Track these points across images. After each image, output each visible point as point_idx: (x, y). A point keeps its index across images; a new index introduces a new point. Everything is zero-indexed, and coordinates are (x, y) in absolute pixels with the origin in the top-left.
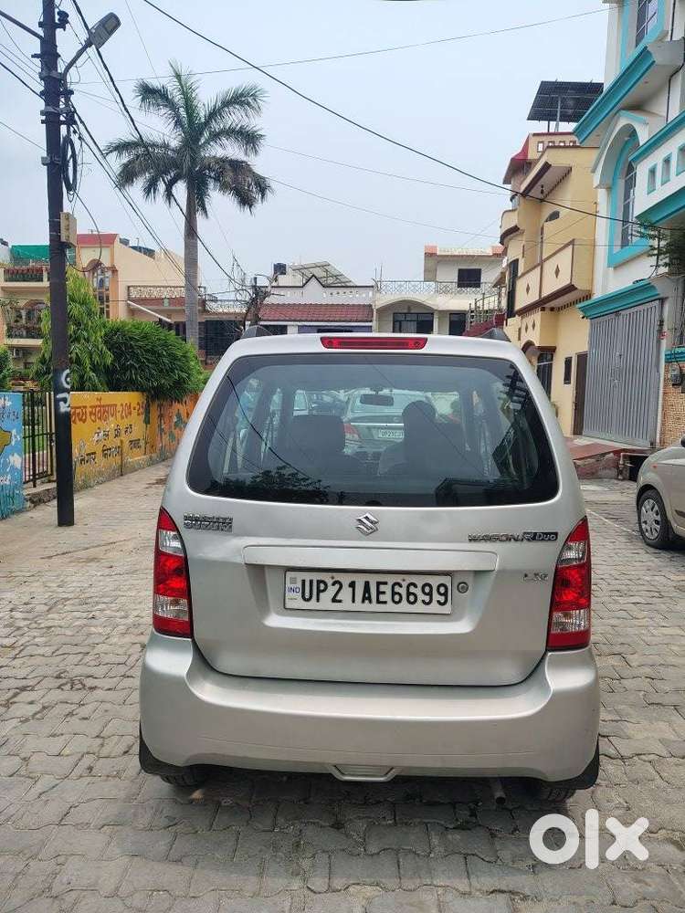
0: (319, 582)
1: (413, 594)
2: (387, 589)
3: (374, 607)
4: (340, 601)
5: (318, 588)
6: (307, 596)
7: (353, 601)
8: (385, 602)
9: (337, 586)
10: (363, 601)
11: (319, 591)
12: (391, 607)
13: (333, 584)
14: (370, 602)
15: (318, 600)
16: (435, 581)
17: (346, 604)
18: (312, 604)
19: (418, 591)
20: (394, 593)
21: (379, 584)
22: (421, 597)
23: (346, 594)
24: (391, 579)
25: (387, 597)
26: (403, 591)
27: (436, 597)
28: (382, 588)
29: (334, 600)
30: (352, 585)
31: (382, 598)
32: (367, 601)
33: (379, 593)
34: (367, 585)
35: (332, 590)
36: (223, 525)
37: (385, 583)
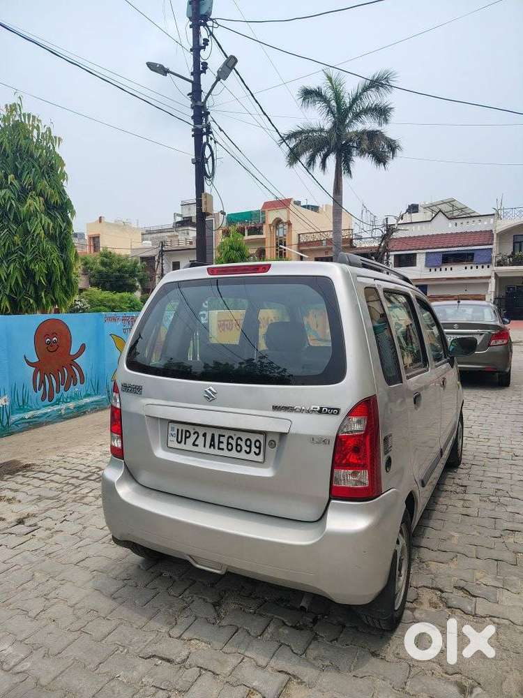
0: (187, 431)
1: (240, 445)
2: (224, 440)
3: (217, 452)
4: (197, 445)
5: (186, 435)
6: (179, 440)
7: (204, 446)
8: (223, 449)
9: (196, 435)
10: (210, 447)
11: (186, 438)
12: (226, 453)
13: (194, 434)
14: (214, 448)
15: (185, 443)
16: (254, 438)
17: (200, 448)
18: (182, 446)
19: (243, 444)
20: (228, 444)
21: (220, 436)
22: (245, 448)
23: (200, 441)
24: (227, 434)
25: (224, 446)
26: (234, 443)
27: (254, 449)
28: (222, 439)
29: (194, 444)
30: (205, 435)
31: (221, 446)
32: (212, 447)
33: (220, 442)
34: (213, 436)
35: (193, 437)
36: (136, 390)
37: (224, 436)
